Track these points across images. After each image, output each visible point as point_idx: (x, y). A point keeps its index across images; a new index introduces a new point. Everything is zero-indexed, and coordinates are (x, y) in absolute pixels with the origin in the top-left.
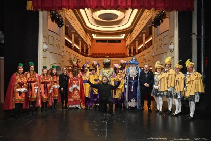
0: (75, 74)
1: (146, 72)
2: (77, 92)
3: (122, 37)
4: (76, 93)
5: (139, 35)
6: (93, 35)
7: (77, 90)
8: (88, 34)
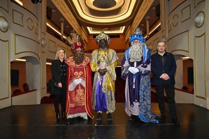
0: (79, 61)
1: (162, 55)
2: (81, 90)
3: (121, 31)
4: (80, 92)
5: (140, 24)
6: (88, 28)
7: (82, 87)
8: (83, 27)
